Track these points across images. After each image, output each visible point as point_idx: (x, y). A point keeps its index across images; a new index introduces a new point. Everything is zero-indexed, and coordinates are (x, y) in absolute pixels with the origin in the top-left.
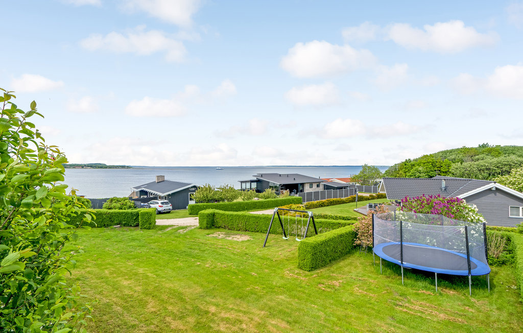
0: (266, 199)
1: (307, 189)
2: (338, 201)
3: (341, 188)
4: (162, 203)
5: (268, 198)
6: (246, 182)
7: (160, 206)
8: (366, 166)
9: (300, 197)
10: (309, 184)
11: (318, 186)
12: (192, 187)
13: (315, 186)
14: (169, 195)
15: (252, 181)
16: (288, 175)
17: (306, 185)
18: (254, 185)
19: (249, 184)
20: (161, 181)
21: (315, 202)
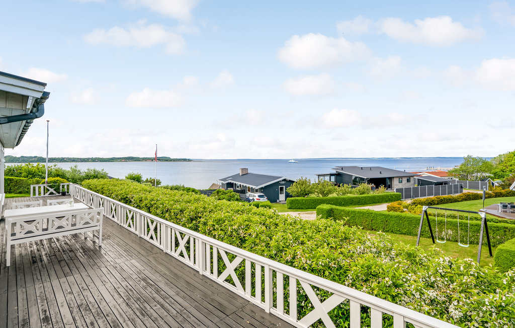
0: (361, 194)
1: (396, 184)
2: (449, 199)
3: (441, 184)
4: (259, 196)
5: (363, 193)
6: (324, 175)
7: (257, 199)
8: (469, 157)
9: (398, 193)
10: (398, 179)
11: (408, 181)
12: (283, 180)
13: (405, 180)
14: (262, 188)
15: (331, 175)
16: (371, 168)
17: (395, 179)
18: (333, 178)
19: (329, 177)
20: (245, 174)
21: (423, 199)
